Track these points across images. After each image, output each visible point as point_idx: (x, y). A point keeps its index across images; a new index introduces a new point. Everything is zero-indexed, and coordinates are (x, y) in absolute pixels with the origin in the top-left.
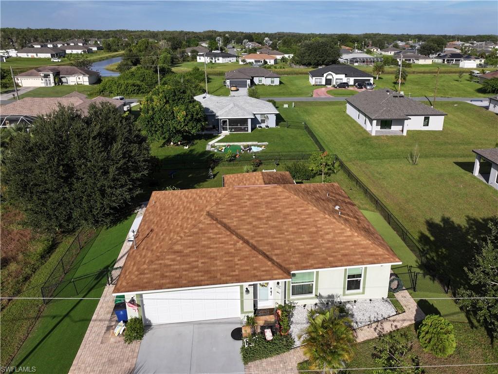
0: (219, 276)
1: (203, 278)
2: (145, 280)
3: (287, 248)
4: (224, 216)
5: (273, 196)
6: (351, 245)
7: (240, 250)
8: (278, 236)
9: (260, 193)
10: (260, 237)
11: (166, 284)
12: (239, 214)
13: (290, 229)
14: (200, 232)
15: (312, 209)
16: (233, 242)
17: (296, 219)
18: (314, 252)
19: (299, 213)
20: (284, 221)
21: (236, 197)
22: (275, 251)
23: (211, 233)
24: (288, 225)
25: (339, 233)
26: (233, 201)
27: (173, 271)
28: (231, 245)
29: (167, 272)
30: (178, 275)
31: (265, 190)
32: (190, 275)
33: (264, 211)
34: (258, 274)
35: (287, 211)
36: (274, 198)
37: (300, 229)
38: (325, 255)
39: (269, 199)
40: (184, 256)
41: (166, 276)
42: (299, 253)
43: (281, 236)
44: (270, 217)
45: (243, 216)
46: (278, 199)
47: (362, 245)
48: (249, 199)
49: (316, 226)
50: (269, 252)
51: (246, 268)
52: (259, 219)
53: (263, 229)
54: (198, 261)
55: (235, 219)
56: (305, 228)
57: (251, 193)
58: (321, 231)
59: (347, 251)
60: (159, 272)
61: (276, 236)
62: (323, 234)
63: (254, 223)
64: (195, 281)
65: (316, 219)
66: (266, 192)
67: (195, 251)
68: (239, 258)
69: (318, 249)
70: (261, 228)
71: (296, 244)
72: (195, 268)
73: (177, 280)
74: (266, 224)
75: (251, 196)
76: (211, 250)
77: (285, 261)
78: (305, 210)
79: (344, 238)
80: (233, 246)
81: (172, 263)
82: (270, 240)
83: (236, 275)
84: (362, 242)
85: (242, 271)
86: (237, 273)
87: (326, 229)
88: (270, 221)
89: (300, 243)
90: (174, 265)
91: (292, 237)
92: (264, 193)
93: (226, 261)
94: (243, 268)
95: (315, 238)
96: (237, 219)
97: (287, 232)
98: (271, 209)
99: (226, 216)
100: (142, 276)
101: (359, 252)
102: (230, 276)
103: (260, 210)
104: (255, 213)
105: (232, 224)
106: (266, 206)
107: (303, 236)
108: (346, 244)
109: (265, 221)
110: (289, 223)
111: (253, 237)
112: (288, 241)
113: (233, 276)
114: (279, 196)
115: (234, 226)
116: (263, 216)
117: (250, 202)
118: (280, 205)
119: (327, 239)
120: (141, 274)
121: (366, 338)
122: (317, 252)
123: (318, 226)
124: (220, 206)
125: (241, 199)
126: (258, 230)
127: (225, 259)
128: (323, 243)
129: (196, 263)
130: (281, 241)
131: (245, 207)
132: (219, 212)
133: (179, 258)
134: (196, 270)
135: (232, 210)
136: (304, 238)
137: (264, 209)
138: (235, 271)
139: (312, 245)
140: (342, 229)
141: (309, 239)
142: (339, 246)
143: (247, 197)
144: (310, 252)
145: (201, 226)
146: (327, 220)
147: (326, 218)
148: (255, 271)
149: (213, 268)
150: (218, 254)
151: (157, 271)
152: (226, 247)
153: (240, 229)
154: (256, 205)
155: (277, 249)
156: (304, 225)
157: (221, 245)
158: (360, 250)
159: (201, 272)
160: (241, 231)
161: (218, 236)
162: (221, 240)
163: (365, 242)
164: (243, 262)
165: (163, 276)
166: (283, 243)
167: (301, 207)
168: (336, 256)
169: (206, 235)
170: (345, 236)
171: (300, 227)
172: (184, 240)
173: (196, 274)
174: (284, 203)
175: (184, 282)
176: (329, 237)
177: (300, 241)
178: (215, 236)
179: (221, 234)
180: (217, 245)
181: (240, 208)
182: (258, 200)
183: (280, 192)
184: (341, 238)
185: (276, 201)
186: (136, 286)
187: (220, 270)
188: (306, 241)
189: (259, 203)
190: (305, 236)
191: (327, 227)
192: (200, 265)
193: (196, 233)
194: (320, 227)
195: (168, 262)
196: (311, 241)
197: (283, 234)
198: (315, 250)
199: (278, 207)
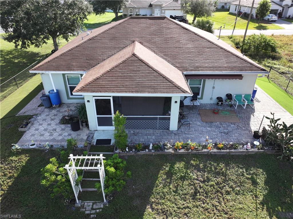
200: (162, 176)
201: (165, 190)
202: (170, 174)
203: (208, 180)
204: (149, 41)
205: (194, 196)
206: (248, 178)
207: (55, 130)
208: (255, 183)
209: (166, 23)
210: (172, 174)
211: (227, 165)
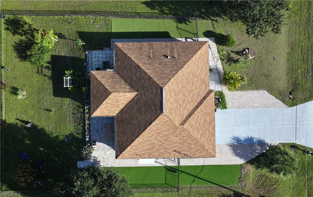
0: (211, 118)
1: (212, 125)
2: (212, 147)
3: (200, 89)
4: (182, 117)
5: (171, 91)
6: (200, 60)
7: (202, 110)
8: (194, 92)
9: (168, 98)
10: (194, 100)
11: (214, 139)
12: (181, 110)
13: (191, 86)
14: (192, 128)
15: (180, 73)
16: (198, 113)
17: (185, 82)
18: (202, 77)
19: (182, 80)
20: (186, 88)
21: (171, 111)
22: (201, 94)
23: (193, 123)
24: (188, 87)
25: (194, 64)
26: (174, 112)
27: (209, 136)
28: (199, 113)
29: (209, 139)
30: (211, 134)
31: (166, 95)
32: (211, 130)
33: (180, 97)
34: (212, 103)
35: (180, 85)
36: (172, 91)
37: (191, 82)
38: (204, 73)
39: (173, 94)
40: (203, 133)
41: (211, 139)
42: (202, 84)
43: (194, 91)
44: (184, 95)
45: (182, 107)
46: (173, 89)
47: (200, 55)
48: (173, 104)
49: (190, 73)
50: (201, 97)
51: (209, 108)
52: (184, 100)
53: (190, 99)
54: (205, 127)
55: (184, 112)
56: (191, 79)
57: (168, 103)
58: (192, 72)
59: (203, 63)
60: (209, 142)
61: (194, 93)
62: (194, 71)
63: (187, 103)
64: (213, 128)
65: (186, 72)
66: (168, 95)
67: (201, 129)
68: (205, 110)
69: (201, 76)
70: (189, 99)
71: (198, 84)
72: (208, 128)
73: (212, 135)
74: (187, 97)
75: (170, 103)
76: (201, 122)
77: (205, 91)
78: (180, 77)
79: (197, 62)
80: (200, 113)
81: (206, 138)
82: (195, 96)
83: (212, 112)
84: (199, 55)
85: (210, 109)
86: (211, 111)
87: (191, 69)
88: (185, 95)
89: (198, 83)
90: (206, 137)
91: (194, 86)
92: (168, 96)
93: (206, 116)
94: (209, 109)
95: (196, 76)
96: (184, 111)
97: (192, 88)
98: (179, 93)
99: (182, 116)
100: (210, 148)
101: (203, 58)
102: (212, 114)
103: (179, 99)
104: (181, 102)
105: (187, 113)
106: (177, 96)
107: (194, 81)
108: (199, 62)
109: (186, 98)
110: (187, 86)
111: (194, 104)
112: (196, 88)
113: (212, 113)
114: (171, 88)
115: (188, 112)
116: (183, 98)
117: (174, 104)
118: (177, 89)
119: (197, 70)
120: (209, 149)
121: (221, 65)
122: (202, 76)
123: (190, 72)
124: (176, 119)
125: (173, 108)
126: (190, 101)
127: (205, 116)
128: (198, 72)
129: (206, 128)
130: (196, 91)
131: (177, 107)
132: (179, 120)
133: (204, 135)
134: (209, 128)
135: (178, 113)
136: (195, 80)
137: (179, 97)
138: (210, 112)
139: (199, 78)
140: (192, 61)
141: (196, 78)
142: (200, 66)
143: (171, 105)
144: (202, 79)
145: (189, 127)
146: (187, 67)
147: (186, 67)
148: (211, 104)
149: (209, 121)
150: (203, 119)
151: (208, 143)
152: (200, 115)
153: (189, 110)
154: (176, 101)
155: (200, 94)
156: (189, 79)
157: (199, 118)
158: (203, 57)
159: (210, 125)
160: (190, 109)
161: (195, 119)
162: (196, 118)
163: (199, 53)
164: (207, 109)
165: (211, 140)
166: (197, 91)
167: (179, 78)
168: (204, 69)
169: (194, 125)
170: (196, 61)
171: (190, 81)
172: (196, 134)
173: (211, 127)
174: (176, 86)
175: (213, 132)
176: (196, 69)
177: (197, 82)
178: (195, 121)
179: (194, 118)
180: (199, 120)
181: (177, 109)
182: (173, 100)
183: (168, 87)
184: (197, 64)
185: (174, 91)
186: (213, 150)
187: (210, 118)
188: (197, 80)
189: (175, 99)
190: (194, 80)
191: (190, 68)
192: (207, 126)
193: (193, 129)
194: (190, 71)
195: (205, 139)
196: (197, 77)
197: (193, 90)
198: (201, 77)
199: (178, 90)
200: (79, 104)
201: (75, 105)
202: (79, 106)
203: (78, 119)
204: (138, 100)
205: (73, 113)
206: (79, 132)
207: (99, 61)
208: (78, 134)
209: (157, 112)
210: (79, 107)
211: (82, 126)
